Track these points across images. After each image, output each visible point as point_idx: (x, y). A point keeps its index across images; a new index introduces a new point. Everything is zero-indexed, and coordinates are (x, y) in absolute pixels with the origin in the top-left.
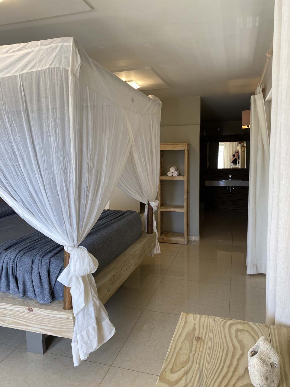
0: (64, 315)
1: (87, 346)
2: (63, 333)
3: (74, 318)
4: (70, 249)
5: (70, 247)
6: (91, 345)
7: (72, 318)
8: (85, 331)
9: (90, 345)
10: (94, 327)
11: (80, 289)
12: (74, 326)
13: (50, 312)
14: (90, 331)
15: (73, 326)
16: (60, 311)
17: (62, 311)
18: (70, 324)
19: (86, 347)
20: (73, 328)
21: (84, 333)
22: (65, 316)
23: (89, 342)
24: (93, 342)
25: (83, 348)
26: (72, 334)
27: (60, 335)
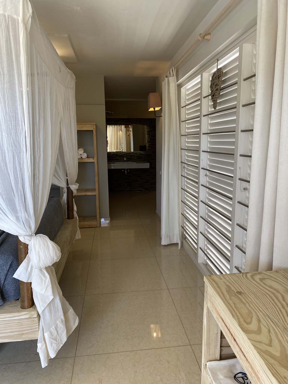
0: (24, 315)
1: (57, 341)
2: (24, 336)
3: (39, 315)
4: (28, 238)
5: (27, 236)
6: (61, 340)
7: (36, 316)
8: (54, 327)
9: (59, 340)
10: (62, 320)
11: (45, 282)
12: (39, 325)
13: (7, 316)
14: (58, 325)
15: (37, 324)
16: (18, 312)
17: (22, 311)
18: (33, 324)
19: (56, 343)
20: (38, 327)
21: (53, 329)
22: (27, 316)
23: (58, 338)
24: (62, 336)
25: (53, 345)
26: (37, 333)
27: (21, 339)
